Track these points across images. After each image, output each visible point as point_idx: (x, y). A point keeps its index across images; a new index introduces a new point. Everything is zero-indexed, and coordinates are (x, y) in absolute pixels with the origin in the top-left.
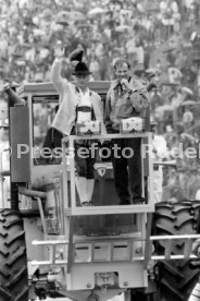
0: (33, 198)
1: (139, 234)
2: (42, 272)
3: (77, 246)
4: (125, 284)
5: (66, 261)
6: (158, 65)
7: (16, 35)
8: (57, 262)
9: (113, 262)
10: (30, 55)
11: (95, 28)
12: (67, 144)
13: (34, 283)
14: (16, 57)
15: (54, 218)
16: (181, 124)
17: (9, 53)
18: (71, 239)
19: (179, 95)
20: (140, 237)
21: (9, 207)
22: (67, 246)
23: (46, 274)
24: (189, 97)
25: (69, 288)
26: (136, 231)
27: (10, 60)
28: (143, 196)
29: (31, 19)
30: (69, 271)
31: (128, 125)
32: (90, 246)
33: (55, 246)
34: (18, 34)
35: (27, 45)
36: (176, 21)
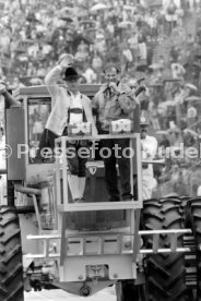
0: (29, 195)
1: (128, 229)
2: (36, 265)
3: (69, 240)
4: (115, 276)
5: (59, 255)
6: (162, 61)
7: (18, 31)
8: (50, 255)
9: (104, 255)
10: (32, 50)
11: (98, 24)
12: (60, 145)
13: (29, 275)
14: (19, 53)
15: (48, 214)
16: (185, 119)
17: (12, 49)
18: (63, 233)
19: (182, 91)
20: (130, 232)
21: (6, 203)
22: (60, 241)
23: (40, 267)
24: (192, 93)
25: (62, 280)
26: (126, 226)
27: (13, 55)
28: (132, 193)
29: (33, 15)
30: (62, 264)
31: (117, 126)
32: (81, 240)
33: (48, 240)
34: (21, 30)
35: (29, 41)
36: (179, 17)
